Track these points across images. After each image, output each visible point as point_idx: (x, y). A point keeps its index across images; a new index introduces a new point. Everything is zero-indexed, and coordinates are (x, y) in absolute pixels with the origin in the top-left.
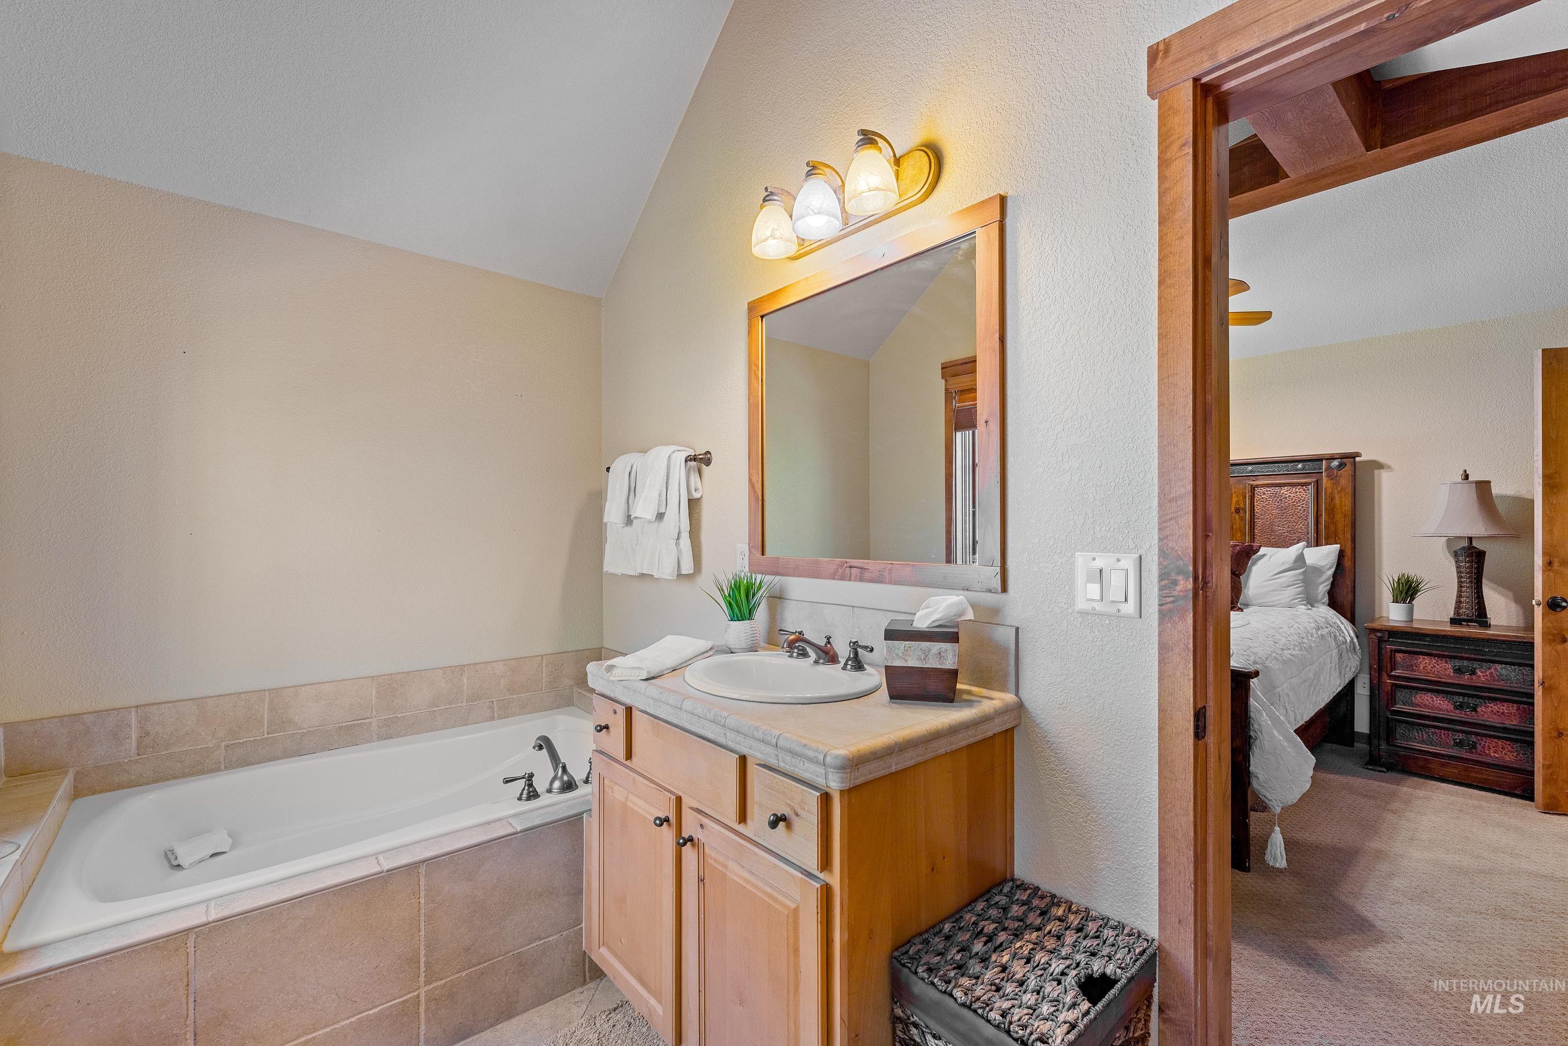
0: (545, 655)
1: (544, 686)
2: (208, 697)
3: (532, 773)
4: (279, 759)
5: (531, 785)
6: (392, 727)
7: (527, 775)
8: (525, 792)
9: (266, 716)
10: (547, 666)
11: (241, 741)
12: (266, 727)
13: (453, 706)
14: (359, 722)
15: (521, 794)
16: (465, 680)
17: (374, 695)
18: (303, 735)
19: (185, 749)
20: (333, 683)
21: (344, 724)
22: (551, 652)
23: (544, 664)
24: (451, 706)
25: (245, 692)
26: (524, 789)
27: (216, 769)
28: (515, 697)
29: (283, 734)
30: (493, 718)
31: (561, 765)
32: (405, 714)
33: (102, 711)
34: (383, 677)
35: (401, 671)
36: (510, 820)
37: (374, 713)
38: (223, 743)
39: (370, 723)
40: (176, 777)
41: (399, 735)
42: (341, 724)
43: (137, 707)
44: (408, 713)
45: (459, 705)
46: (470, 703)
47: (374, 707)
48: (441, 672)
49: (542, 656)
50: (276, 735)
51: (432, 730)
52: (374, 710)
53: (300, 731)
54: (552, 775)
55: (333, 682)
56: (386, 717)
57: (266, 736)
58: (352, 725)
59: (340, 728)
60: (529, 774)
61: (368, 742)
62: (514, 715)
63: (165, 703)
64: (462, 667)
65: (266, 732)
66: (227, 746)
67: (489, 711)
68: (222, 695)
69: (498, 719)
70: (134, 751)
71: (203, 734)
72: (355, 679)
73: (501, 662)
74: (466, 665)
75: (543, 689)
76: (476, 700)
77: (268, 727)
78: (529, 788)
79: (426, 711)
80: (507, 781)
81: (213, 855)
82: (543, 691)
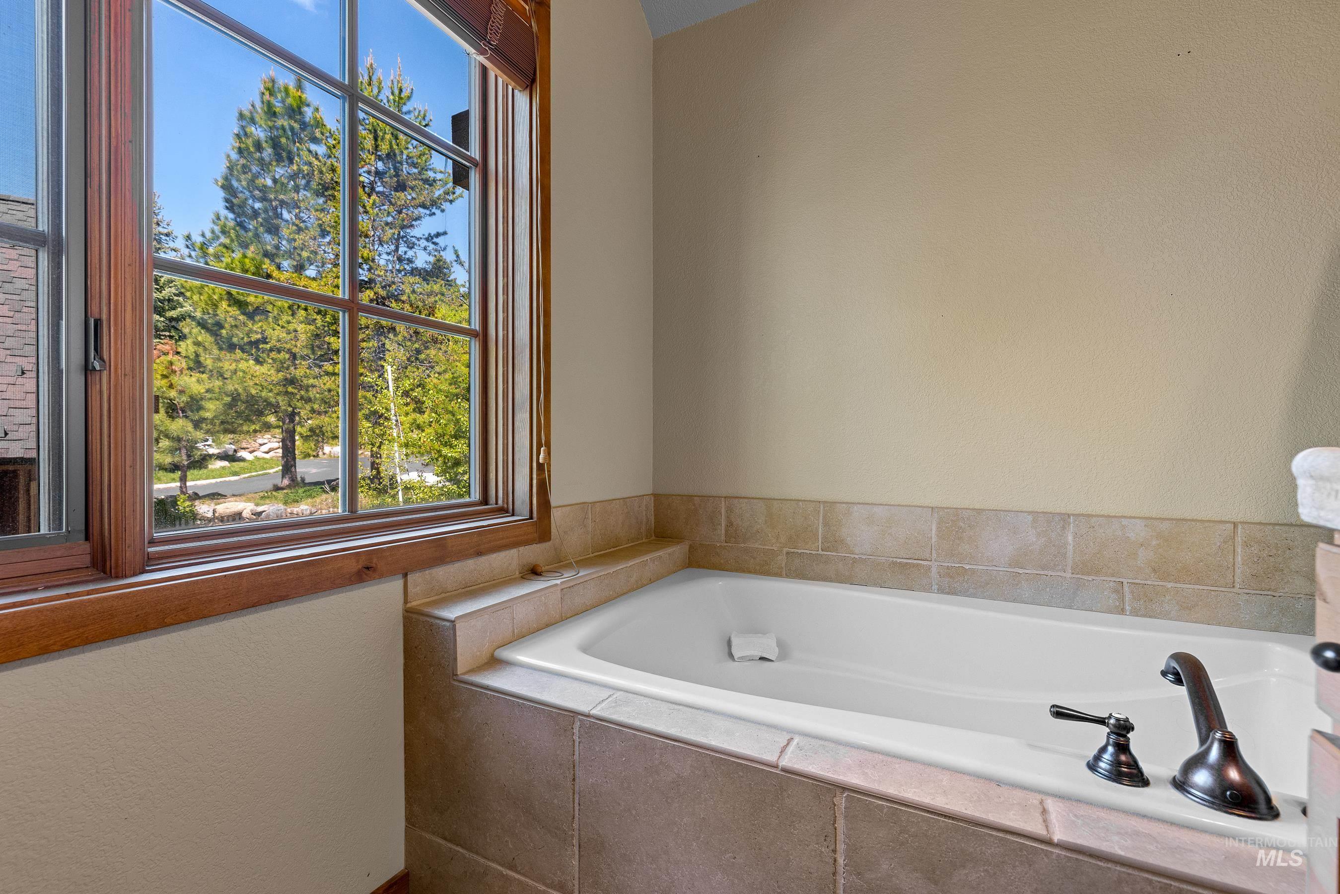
0: (1241, 522)
1: (1237, 580)
2: (774, 499)
3: (1127, 720)
4: (831, 581)
5: (1123, 748)
6: (957, 580)
7: (1112, 721)
8: (1107, 756)
9: (820, 530)
10: (1246, 544)
11: (800, 551)
12: (820, 542)
13: (1050, 573)
14: (915, 562)
15: (1098, 758)
16: (1070, 538)
17: (934, 532)
18: (855, 561)
19: (756, 546)
20: (887, 507)
21: (899, 560)
22: (1256, 520)
23: (1239, 539)
24: (1046, 572)
25: (804, 501)
26: (1103, 750)
27: (777, 574)
28: (1169, 585)
29: (836, 554)
30: (1122, 611)
31: (1218, 735)
32: (974, 567)
33: (705, 496)
34: (946, 510)
35: (971, 507)
36: (1050, 803)
37: (934, 555)
38: (785, 550)
39: (929, 568)
40: (750, 572)
41: (965, 593)
42: (895, 560)
43: (725, 497)
44: (980, 567)
45: (1059, 574)
46: (1079, 576)
47: (933, 548)
48: (1030, 518)
49: (1235, 525)
50: (829, 553)
51: (1014, 601)
52: (934, 552)
53: (853, 556)
54: (1194, 747)
55: (886, 505)
56: (949, 565)
57: (820, 552)
58: (907, 563)
59: (894, 563)
60: (1118, 720)
61: (925, 590)
62: (1166, 616)
63: (744, 498)
64: (1065, 517)
65: (820, 548)
66: (788, 553)
67: (1114, 596)
68: (784, 500)
69: (1131, 614)
70: (723, 538)
71: (770, 535)
72: (912, 506)
73: (1138, 521)
74: (1073, 515)
75: (1237, 586)
76: (1089, 574)
77: (822, 543)
78: (1116, 755)
79: (1004, 569)
80: (1060, 713)
81: (762, 659)
82: (1236, 590)
